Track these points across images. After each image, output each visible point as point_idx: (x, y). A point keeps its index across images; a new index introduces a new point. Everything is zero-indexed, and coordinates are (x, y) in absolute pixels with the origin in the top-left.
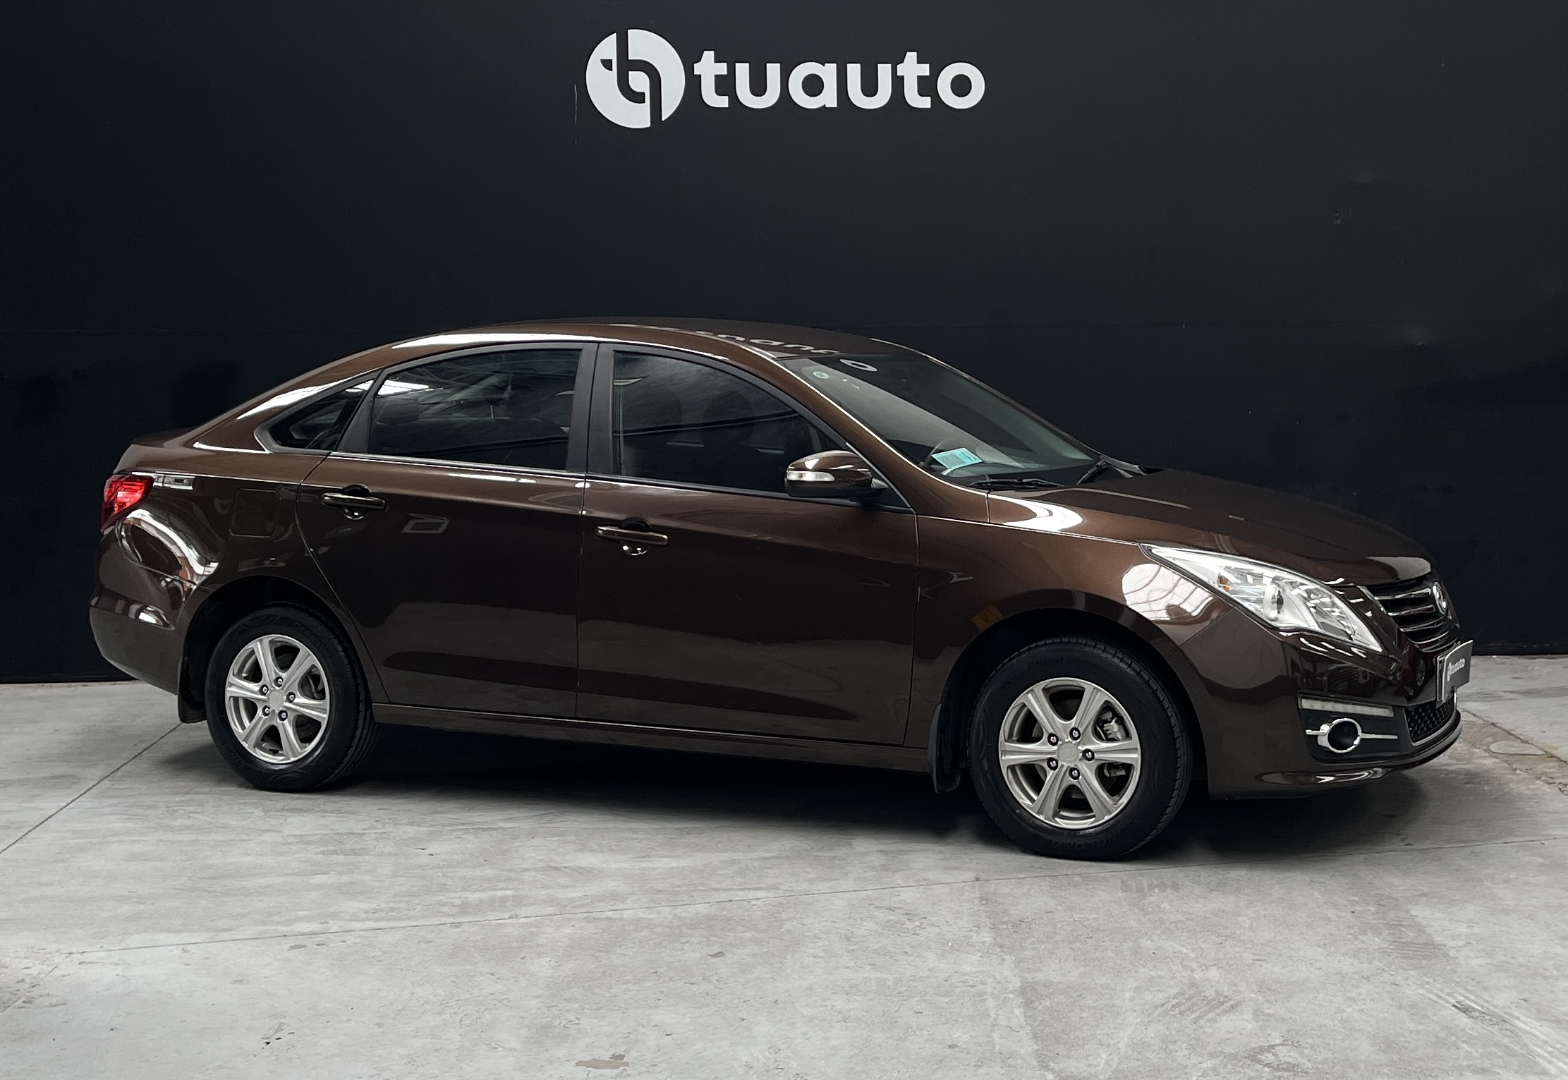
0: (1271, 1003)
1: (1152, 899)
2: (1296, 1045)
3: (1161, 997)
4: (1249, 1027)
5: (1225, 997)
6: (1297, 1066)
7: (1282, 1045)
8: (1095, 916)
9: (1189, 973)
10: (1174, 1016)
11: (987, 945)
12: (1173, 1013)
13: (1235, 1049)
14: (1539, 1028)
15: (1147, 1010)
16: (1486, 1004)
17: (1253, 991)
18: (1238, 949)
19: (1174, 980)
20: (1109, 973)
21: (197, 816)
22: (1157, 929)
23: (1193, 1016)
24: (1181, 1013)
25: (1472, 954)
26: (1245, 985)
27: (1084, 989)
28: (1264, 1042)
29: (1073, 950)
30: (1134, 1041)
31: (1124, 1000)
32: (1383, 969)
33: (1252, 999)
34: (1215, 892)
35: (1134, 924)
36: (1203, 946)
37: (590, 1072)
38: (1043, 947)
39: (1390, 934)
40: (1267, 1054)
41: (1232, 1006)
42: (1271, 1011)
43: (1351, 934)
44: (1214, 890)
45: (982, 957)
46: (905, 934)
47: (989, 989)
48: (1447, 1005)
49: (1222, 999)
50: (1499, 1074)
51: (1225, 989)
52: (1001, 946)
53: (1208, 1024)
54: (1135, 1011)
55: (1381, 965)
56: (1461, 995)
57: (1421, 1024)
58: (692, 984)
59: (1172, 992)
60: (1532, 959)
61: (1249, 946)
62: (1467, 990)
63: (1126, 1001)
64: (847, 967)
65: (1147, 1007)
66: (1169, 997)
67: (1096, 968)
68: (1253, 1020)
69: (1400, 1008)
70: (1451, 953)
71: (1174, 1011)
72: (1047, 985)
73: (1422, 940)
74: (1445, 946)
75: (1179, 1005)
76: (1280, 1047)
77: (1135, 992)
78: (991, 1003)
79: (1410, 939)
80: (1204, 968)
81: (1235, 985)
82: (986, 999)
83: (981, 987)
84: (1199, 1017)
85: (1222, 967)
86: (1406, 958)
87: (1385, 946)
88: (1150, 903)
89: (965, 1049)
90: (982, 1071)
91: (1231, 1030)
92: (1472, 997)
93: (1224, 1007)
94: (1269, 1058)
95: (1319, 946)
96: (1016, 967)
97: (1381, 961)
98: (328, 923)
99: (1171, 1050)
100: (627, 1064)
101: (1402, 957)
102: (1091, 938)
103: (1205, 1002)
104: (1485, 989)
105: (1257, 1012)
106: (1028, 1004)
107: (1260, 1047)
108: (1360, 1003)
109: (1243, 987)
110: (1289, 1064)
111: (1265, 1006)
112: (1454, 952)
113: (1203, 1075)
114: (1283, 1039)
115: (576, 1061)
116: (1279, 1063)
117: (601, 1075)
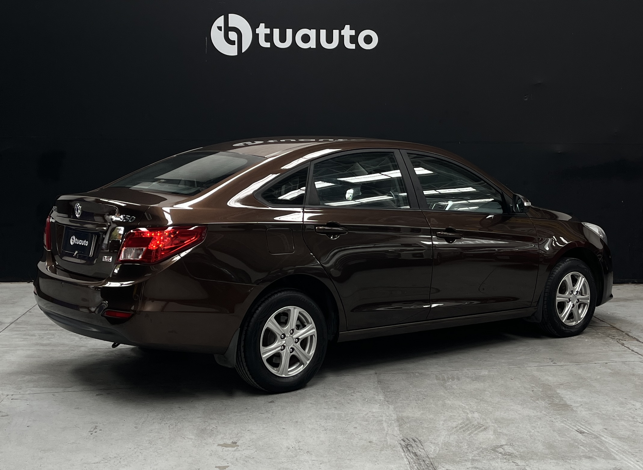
0: (500, 427)
1: (449, 383)
2: (511, 445)
3: (455, 424)
4: (492, 437)
5: (481, 425)
6: (513, 453)
7: (506, 445)
8: (426, 390)
9: (466, 414)
10: (461, 432)
11: (382, 401)
12: (460, 431)
13: (486, 446)
14: (612, 440)
15: (450, 429)
16: (589, 430)
17: (493, 423)
18: (486, 405)
19: (460, 417)
20: (433, 413)
21: (52, 339)
22: (451, 396)
23: (469, 432)
24: (463, 431)
25: (583, 409)
26: (489, 420)
27: (423, 420)
28: (498, 444)
29: (417, 404)
30: (445, 442)
31: (440, 425)
32: (547, 415)
33: (493, 426)
34: (475, 381)
35: (442, 394)
36: (471, 403)
37: (223, 448)
38: (405, 402)
39: (548, 400)
40: (500, 449)
41: (485, 429)
42: (501, 431)
43: (532, 400)
44: (474, 380)
45: (380, 406)
46: (348, 396)
47: (384, 419)
48: (573, 430)
49: (480, 426)
50: (596, 459)
51: (481, 421)
52: (388, 401)
53: (475, 436)
54: (444, 429)
55: (545, 413)
56: (579, 426)
57: (563, 438)
58: (262, 414)
59: (460, 422)
60: (608, 412)
61: (490, 404)
62: (581, 424)
63: (441, 425)
64: (325, 408)
65: (449, 428)
66: (458, 424)
67: (427, 411)
68: (493, 434)
69: (554, 431)
70: (574, 409)
71: (460, 430)
72: (408, 418)
73: (562, 403)
74: (571, 406)
75: (462, 427)
76: (505, 446)
77: (444, 422)
78: (385, 425)
79: (557, 403)
80: (472, 412)
81: (485, 420)
82: (383, 423)
83: (381, 418)
84: (471, 433)
85: (480, 412)
86: (555, 410)
87: (547, 405)
88: (448, 385)
89: (376, 443)
90: (383, 452)
91: (485, 438)
92: (584, 427)
93: (481, 429)
94: (501, 450)
95: (519, 404)
96: (394, 410)
99: (460, 446)
100: (238, 446)
102: (424, 399)
103: (473, 426)
104: (589, 424)
105: (495, 431)
106: (400, 426)
107: (497, 445)
108: (538, 428)
109: (488, 421)
110: (509, 452)
111: (498, 429)
112: (576, 408)
113: (474, 456)
114: (507, 443)
115: (217, 444)
116: (505, 452)
117: (228, 450)
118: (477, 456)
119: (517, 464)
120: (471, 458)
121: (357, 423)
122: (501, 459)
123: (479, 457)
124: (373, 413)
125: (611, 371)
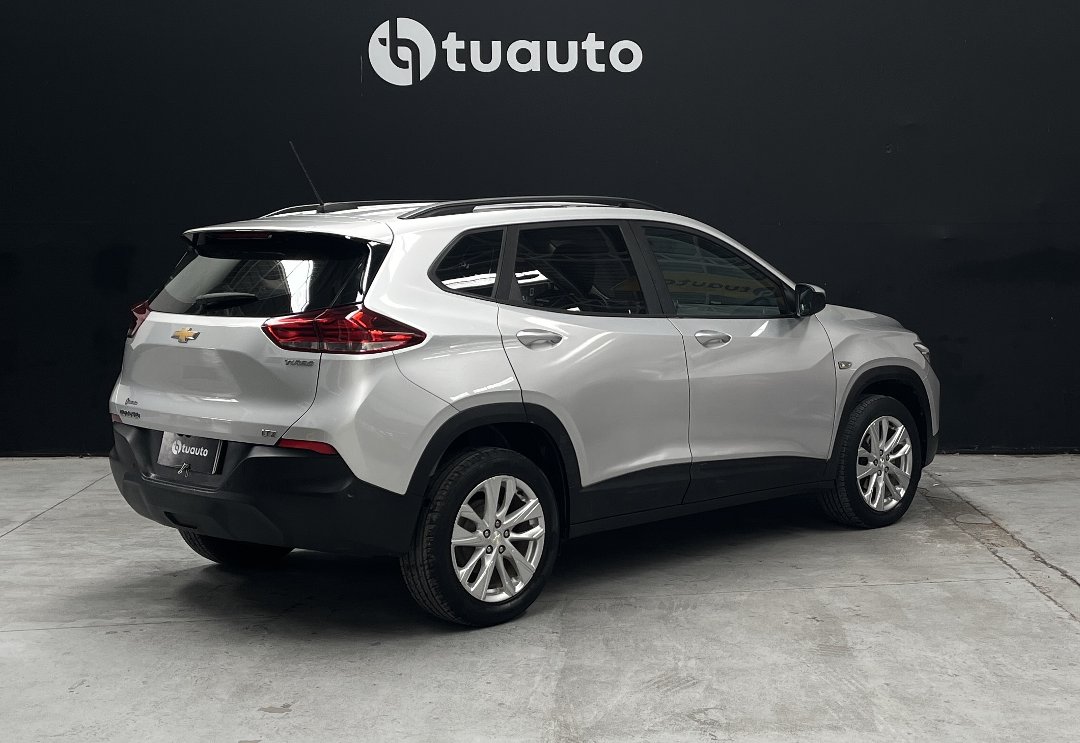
0: (720, 682)
1: (676, 614)
2: (722, 708)
3: (650, 676)
4: (698, 696)
5: (693, 677)
6: (717, 722)
7: (713, 708)
8: (632, 624)
9: (676, 662)
10: (653, 688)
11: (553, 641)
13: (682, 710)
14: (887, 702)
15: (637, 685)
16: (859, 686)
17: (712, 675)
18: (715, 647)
19: (664, 667)
20: (624, 660)
22: (669, 634)
24: (658, 687)
25: (868, 655)
26: (709, 670)
27: (603, 671)
28: (703, 706)
29: (607, 646)
30: (620, 704)
32: (805, 663)
33: (709, 679)
34: (720, 611)
35: (656, 630)
36: (694, 645)
37: (265, 714)
38: (588, 643)
39: (820, 640)
40: (701, 714)
41: (694, 684)
42: (717, 687)
43: (794, 639)
44: (719, 609)
45: (546, 649)
47: (542, 669)
48: (834, 686)
49: (689, 678)
50: (845, 730)
51: (694, 673)
52: (561, 642)
53: (672, 695)
54: (629, 685)
55: (804, 659)
56: (845, 680)
57: (811, 698)
58: (352, 662)
59: (659, 674)
60: (906, 659)
62: (852, 677)
63: (626, 679)
65: (637, 683)
66: (655, 677)
67: (617, 657)
68: (702, 693)
69: (802, 687)
70: (855, 654)
71: (654, 685)
72: (580, 667)
73: (840, 644)
74: (853, 648)
75: (660, 681)
76: (712, 710)
77: (635, 673)
78: (538, 678)
79: (832, 644)
80: (687, 659)
81: (702, 670)
82: (536, 676)
83: (536, 668)
84: (668, 690)
85: (699, 659)
86: (823, 655)
87: (814, 648)
88: (673, 616)
89: (508, 707)
90: (513, 719)
91: (686, 698)
93: (688, 684)
94: (701, 716)
95: (769, 647)
96: (566, 656)
97: (805, 657)
98: (135, 618)
99: (640, 710)
100: (290, 711)
101: (820, 655)
102: (623, 638)
103: (677, 680)
105: (709, 688)
106: (560, 680)
107: (699, 709)
109: (706, 672)
110: (713, 720)
111: (715, 684)
112: (857, 653)
113: (653, 726)
114: (716, 705)
115: (259, 708)
116: (706, 719)
117: (272, 717)
118: (659, 725)
119: (714, 738)
120: (646, 728)
121: (496, 675)
122: (694, 730)
123: (660, 727)
124: (530, 660)
125: (949, 595)
